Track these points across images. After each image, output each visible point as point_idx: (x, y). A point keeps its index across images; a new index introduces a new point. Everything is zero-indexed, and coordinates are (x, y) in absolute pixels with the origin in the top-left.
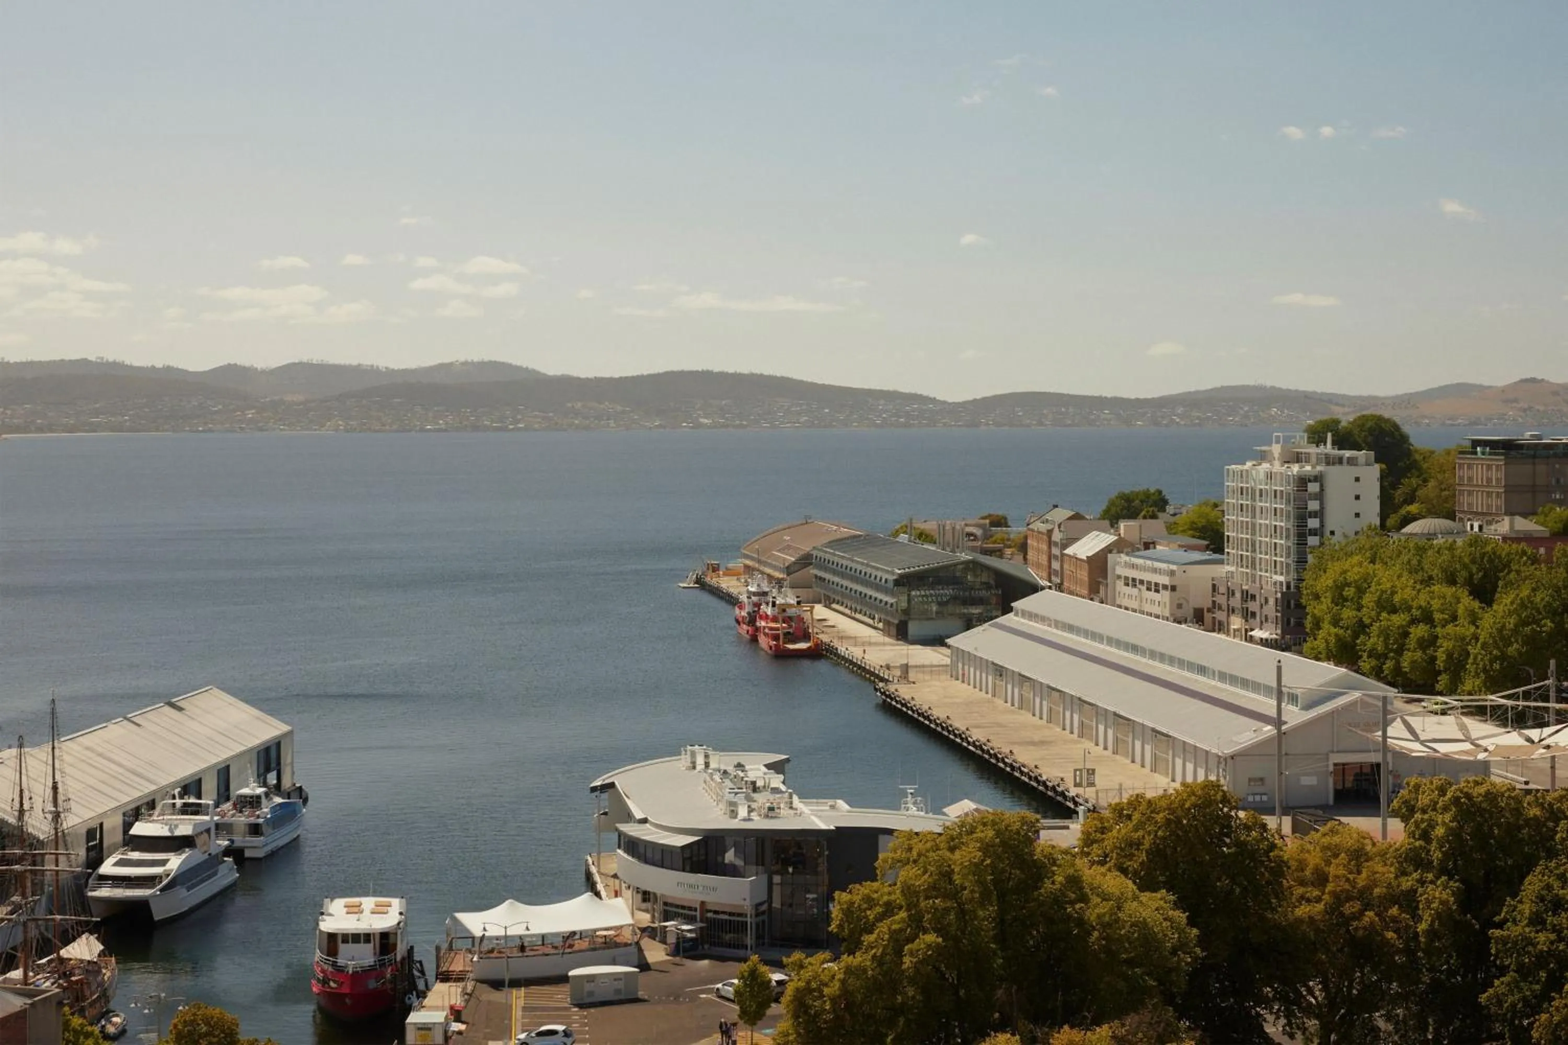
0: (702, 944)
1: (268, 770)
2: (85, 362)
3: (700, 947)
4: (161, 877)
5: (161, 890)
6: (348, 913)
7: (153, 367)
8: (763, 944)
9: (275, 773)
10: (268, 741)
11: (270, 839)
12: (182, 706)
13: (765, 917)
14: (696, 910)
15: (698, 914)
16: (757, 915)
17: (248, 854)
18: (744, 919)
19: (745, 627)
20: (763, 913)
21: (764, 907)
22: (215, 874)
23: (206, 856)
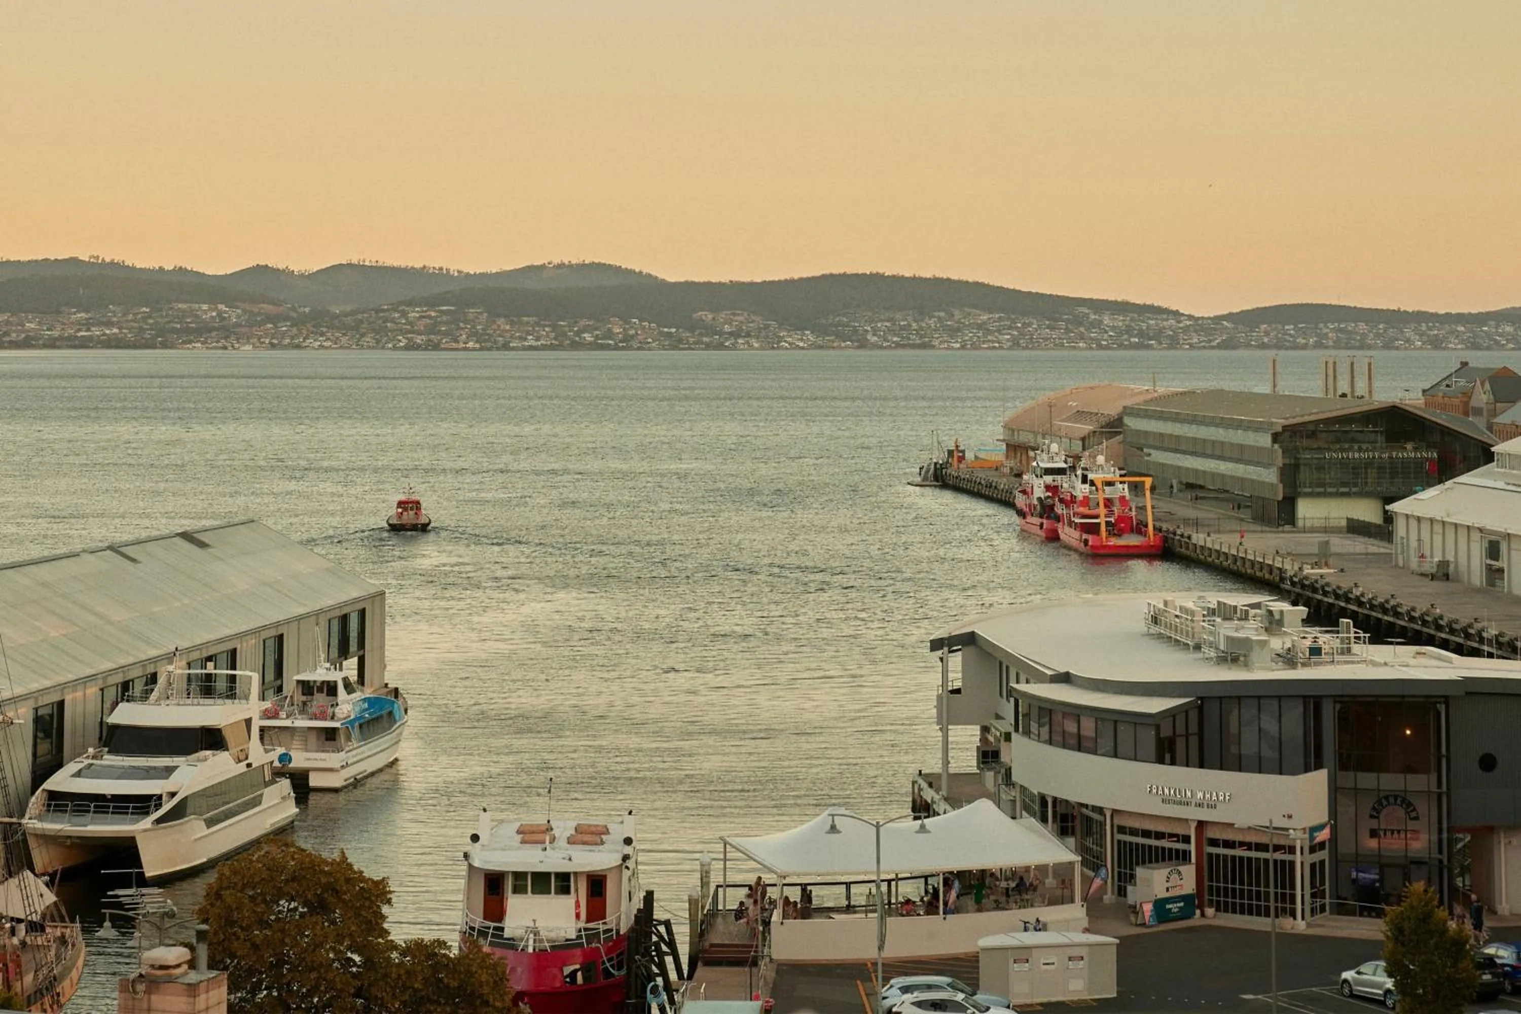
0: (1201, 907)
1: (344, 652)
2: (74, 261)
3: (1198, 912)
4: (160, 797)
5: (159, 821)
6: (523, 842)
7: (161, 269)
8: (1323, 909)
9: (355, 660)
10: (346, 604)
11: (351, 757)
12: (206, 541)
13: (1324, 855)
14: (1186, 839)
15: (1193, 847)
16: (1312, 850)
17: (315, 781)
18: (1287, 857)
19: (1036, 520)
20: (1322, 845)
21: (1324, 835)
22: (256, 802)
23: (242, 768)
